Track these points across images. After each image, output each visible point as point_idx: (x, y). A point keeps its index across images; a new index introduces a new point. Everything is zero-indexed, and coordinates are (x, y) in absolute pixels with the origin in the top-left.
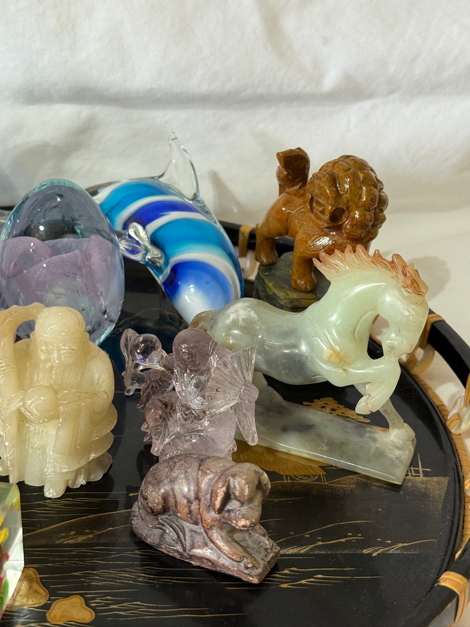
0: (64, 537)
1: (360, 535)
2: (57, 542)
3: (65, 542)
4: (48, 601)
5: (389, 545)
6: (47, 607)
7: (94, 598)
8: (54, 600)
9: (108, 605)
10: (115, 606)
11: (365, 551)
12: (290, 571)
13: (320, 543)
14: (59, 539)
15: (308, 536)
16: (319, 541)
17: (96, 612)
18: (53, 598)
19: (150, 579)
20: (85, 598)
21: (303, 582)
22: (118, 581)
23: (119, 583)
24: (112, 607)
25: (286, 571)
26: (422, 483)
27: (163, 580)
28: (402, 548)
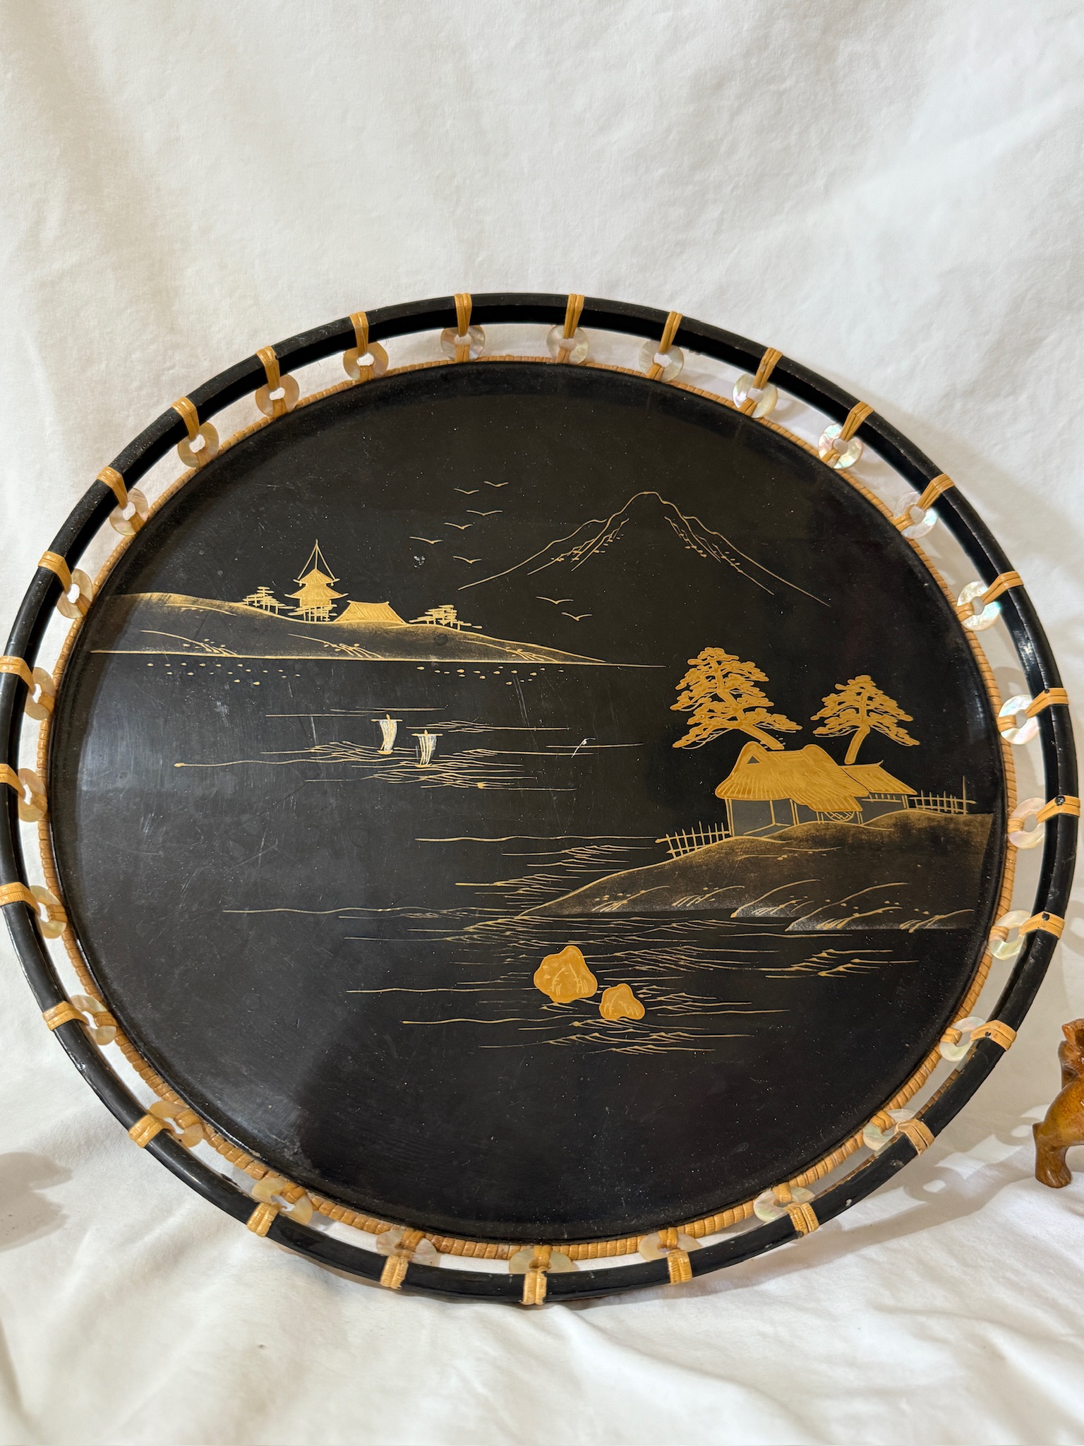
0: (599, 903)
1: (897, 904)
2: (594, 910)
3: (601, 911)
4: (598, 989)
5: (927, 917)
6: (597, 998)
7: (640, 988)
8: (603, 989)
9: (654, 996)
10: (662, 998)
11: (903, 927)
12: (828, 954)
13: (857, 915)
14: (594, 905)
15: (845, 905)
16: (856, 911)
17: (646, 1005)
18: (602, 986)
19: (691, 962)
20: (631, 986)
21: (841, 968)
22: (660, 965)
23: (664, 967)
24: (659, 999)
25: (824, 954)
26: (966, 824)
27: (704, 964)
28: (940, 921)
